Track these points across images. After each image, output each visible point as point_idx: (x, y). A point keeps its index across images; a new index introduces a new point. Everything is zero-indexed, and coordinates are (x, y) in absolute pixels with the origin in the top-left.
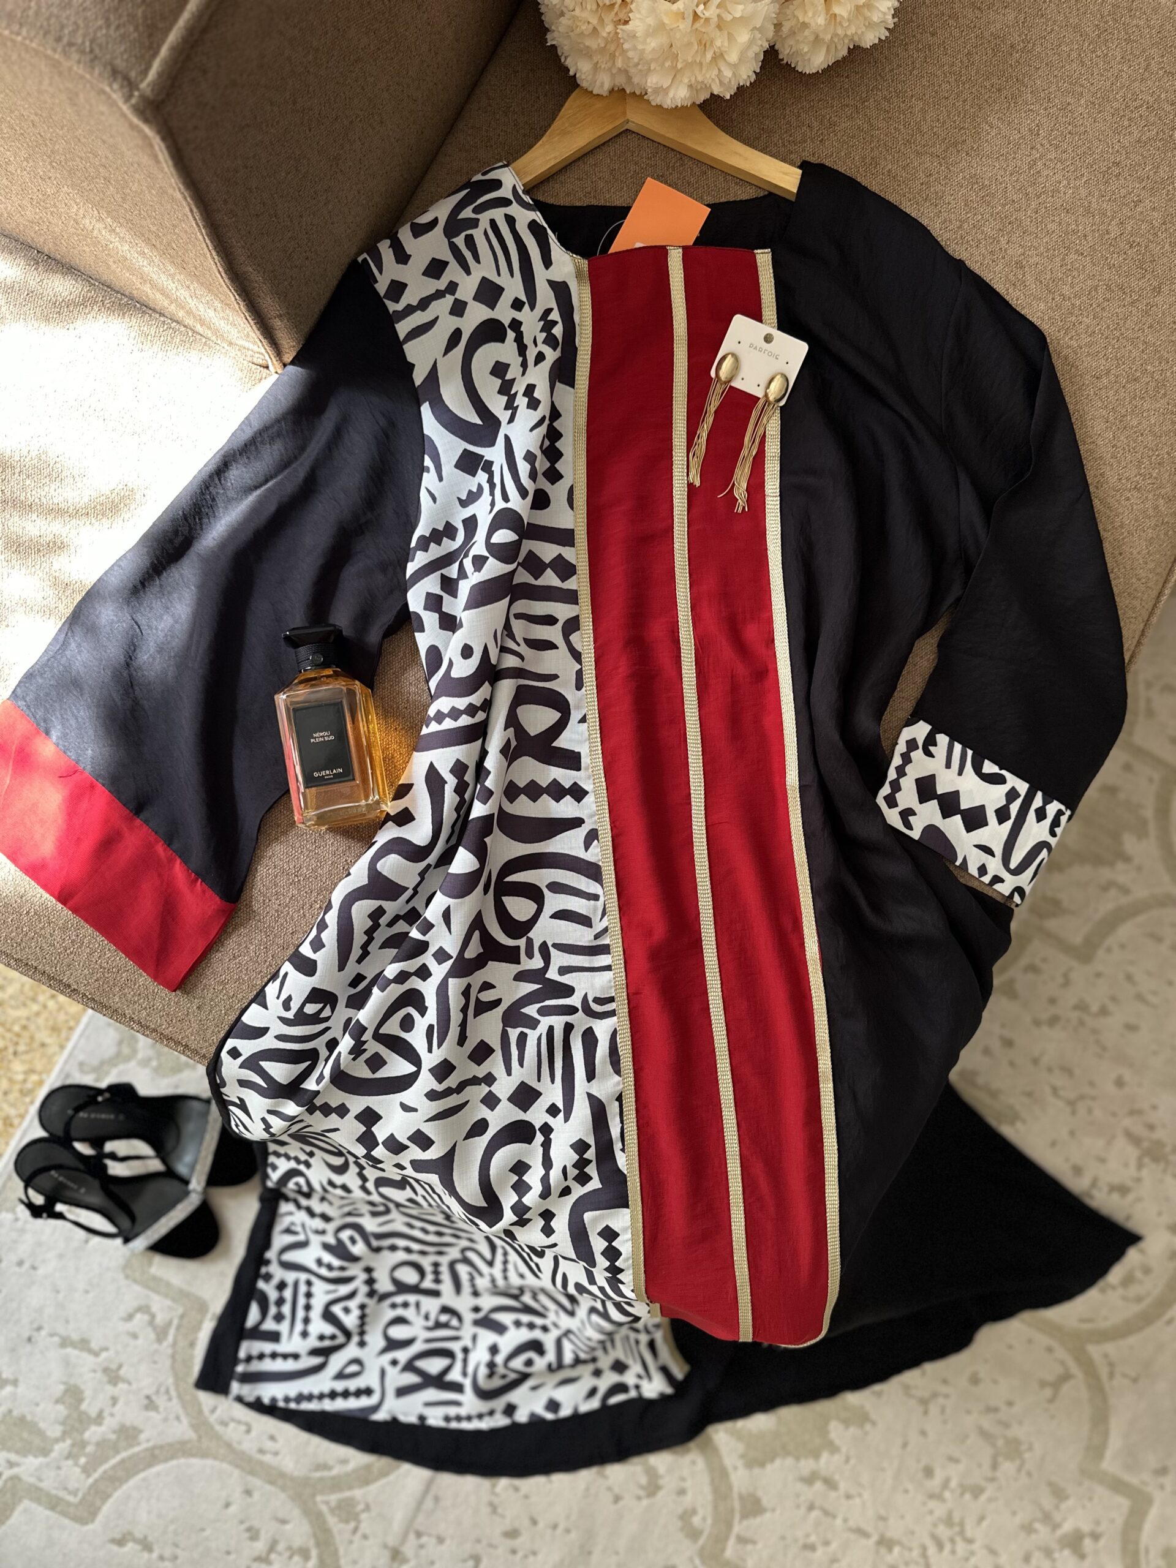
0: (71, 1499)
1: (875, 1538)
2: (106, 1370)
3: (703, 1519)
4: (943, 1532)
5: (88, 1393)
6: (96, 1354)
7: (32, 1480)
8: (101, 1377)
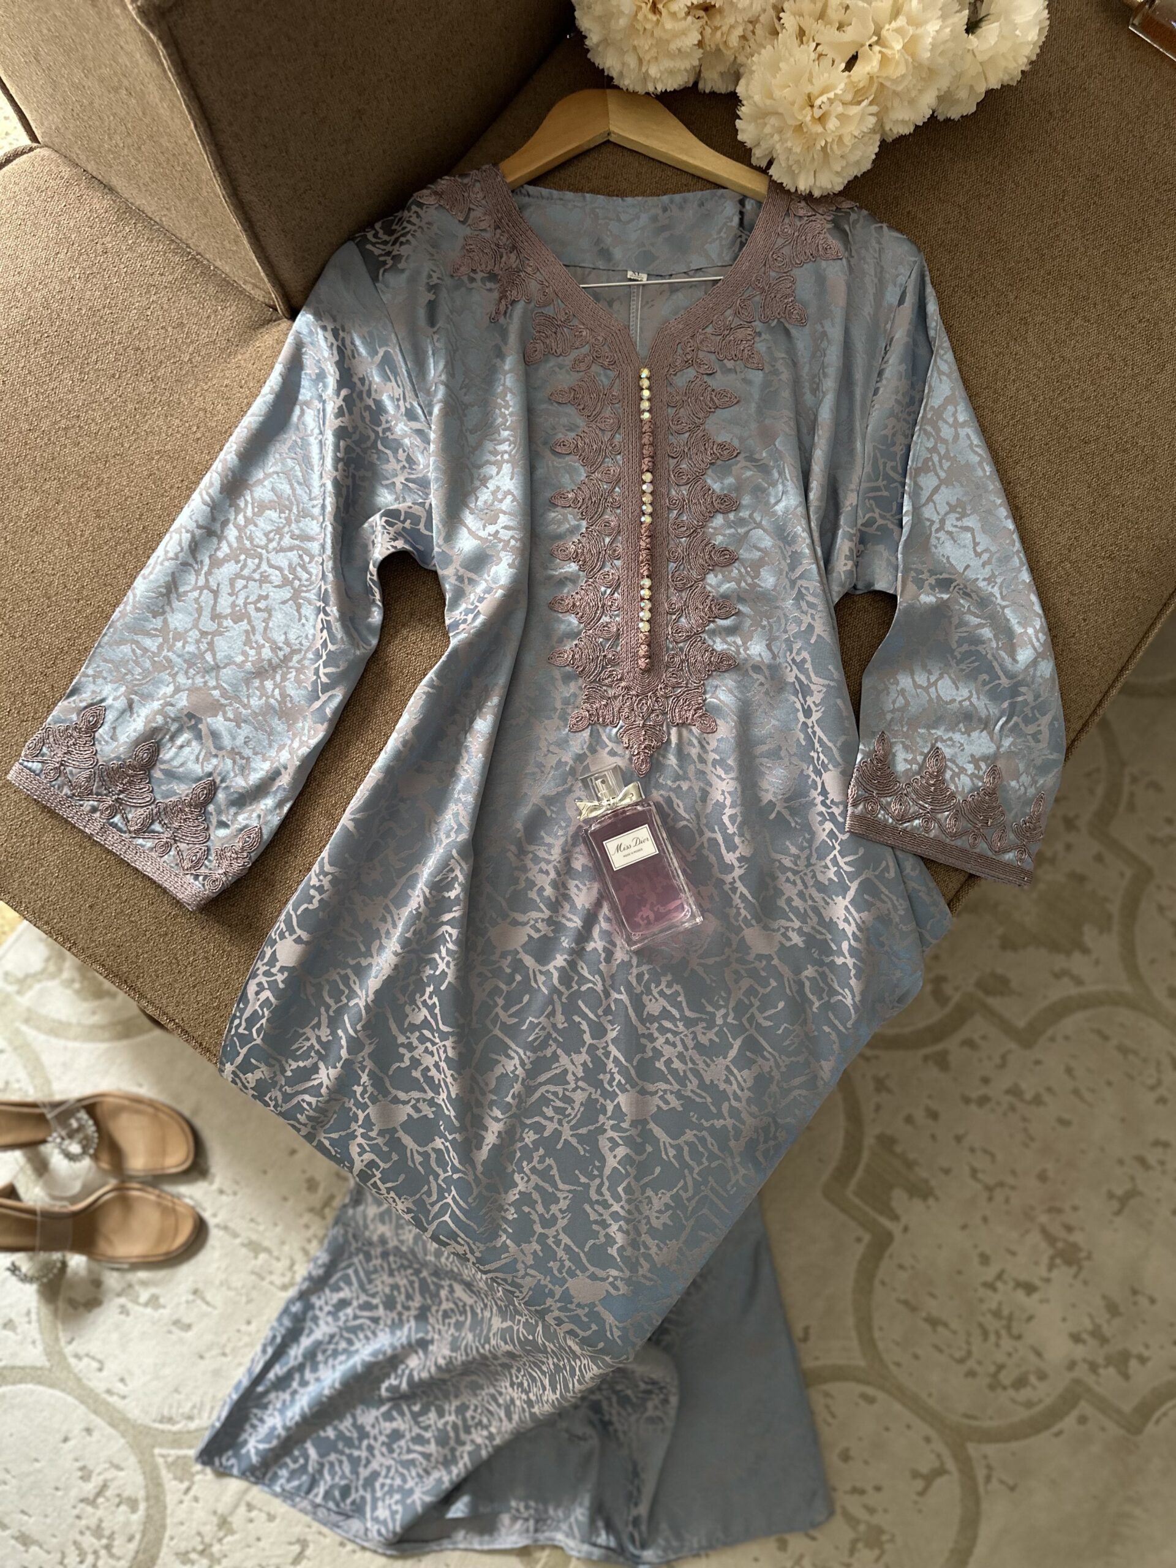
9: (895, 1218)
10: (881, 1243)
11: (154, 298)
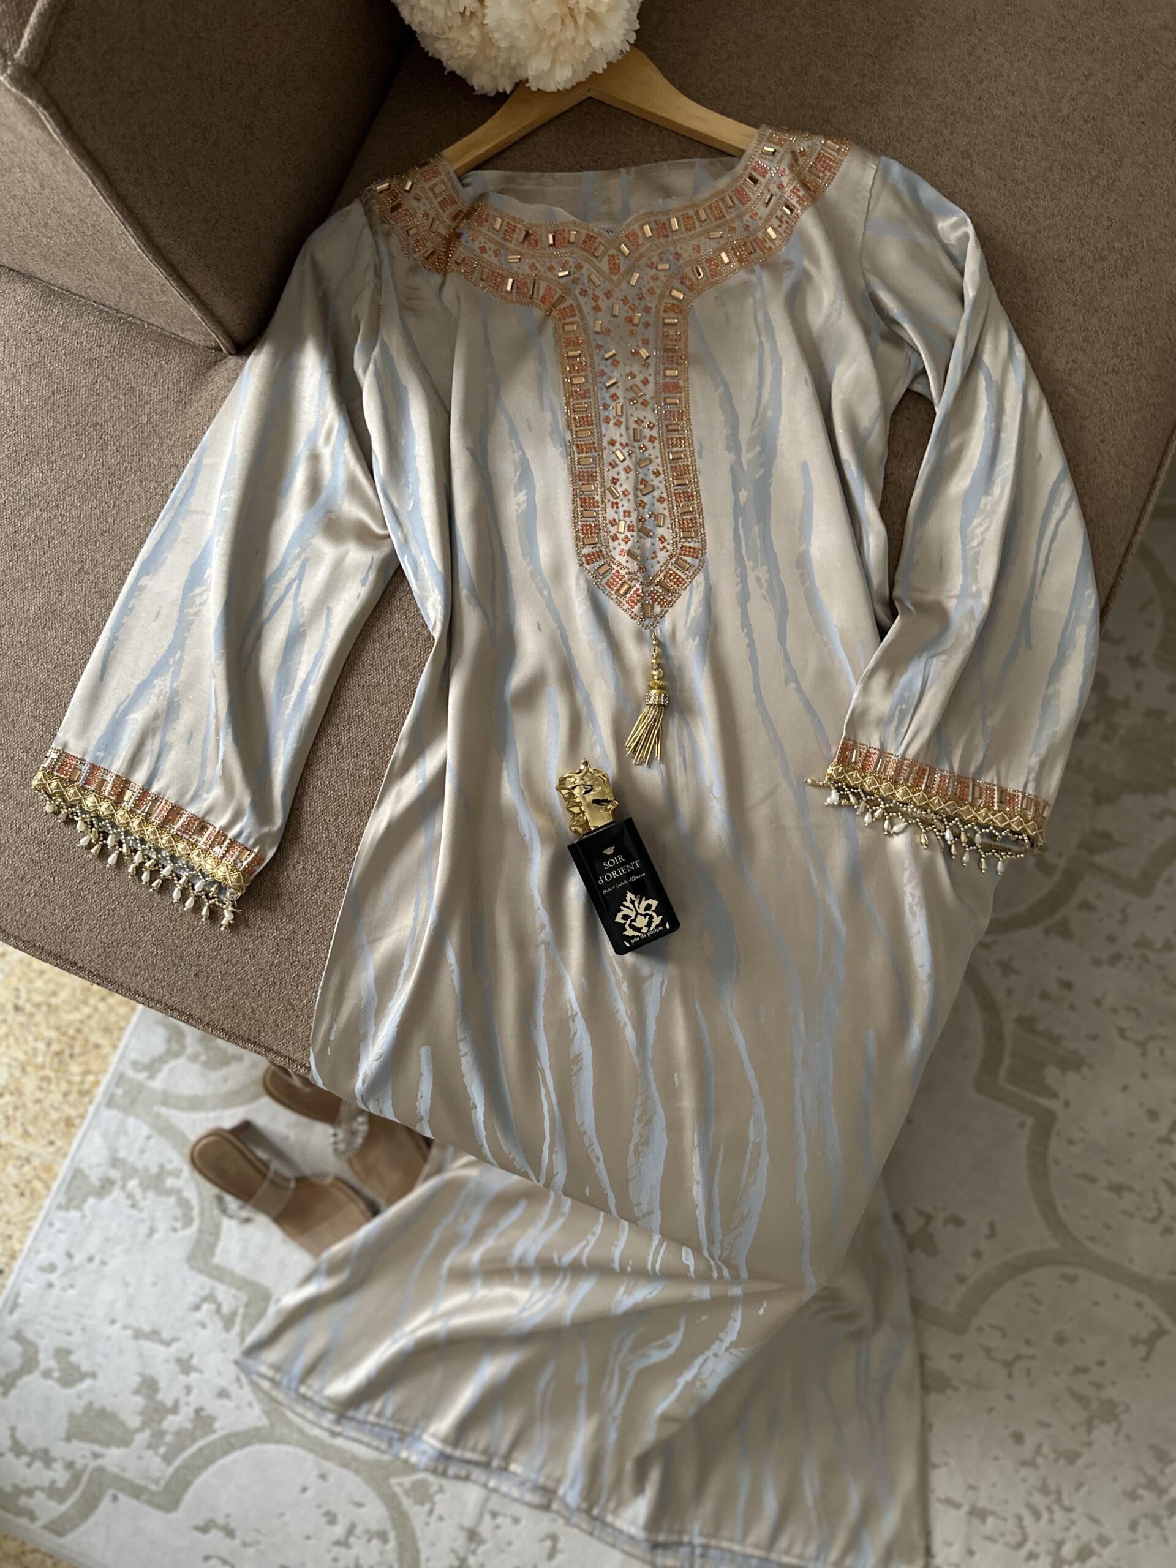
0: (153, 1487)
1: (967, 1508)
2: (179, 1361)
4: (1039, 1500)
5: (163, 1384)
6: (168, 1344)
7: (116, 1470)
8: (174, 1367)
9: (1053, 1095)
10: (1046, 1123)
11: (97, 371)
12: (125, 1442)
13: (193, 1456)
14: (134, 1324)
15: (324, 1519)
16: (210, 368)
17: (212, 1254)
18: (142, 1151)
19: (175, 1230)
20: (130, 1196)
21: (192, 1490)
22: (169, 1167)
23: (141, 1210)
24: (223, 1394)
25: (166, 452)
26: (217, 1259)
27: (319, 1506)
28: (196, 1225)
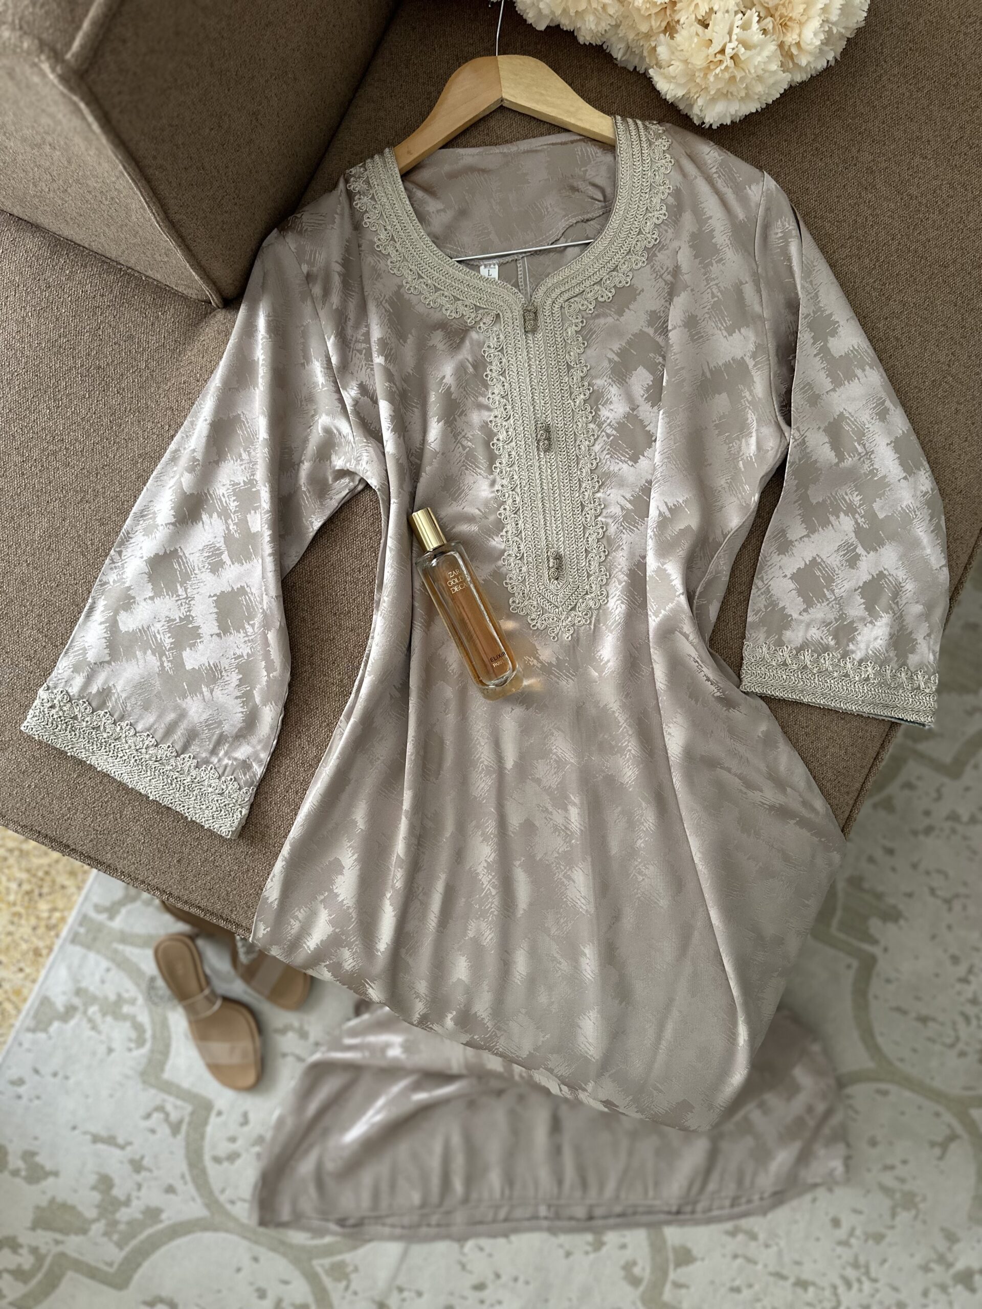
0: (105, 1268)
1: (792, 1280)
2: (132, 1162)
3: (644, 1270)
4: (851, 1273)
5: (117, 1181)
6: (122, 1148)
7: (75, 1255)
8: (128, 1168)
9: (875, 942)
10: (868, 965)
11: (101, 318)
12: (84, 1231)
13: (142, 1242)
14: (93, 1129)
15: (256, 1294)
16: (201, 321)
17: (162, 1070)
18: (103, 982)
19: (130, 1050)
20: (90, 1020)
21: (141, 1271)
22: (126, 995)
23: (99, 1032)
24: (170, 1190)
25: (162, 396)
26: (166, 1076)
27: (251, 1284)
28: (148, 1046)
